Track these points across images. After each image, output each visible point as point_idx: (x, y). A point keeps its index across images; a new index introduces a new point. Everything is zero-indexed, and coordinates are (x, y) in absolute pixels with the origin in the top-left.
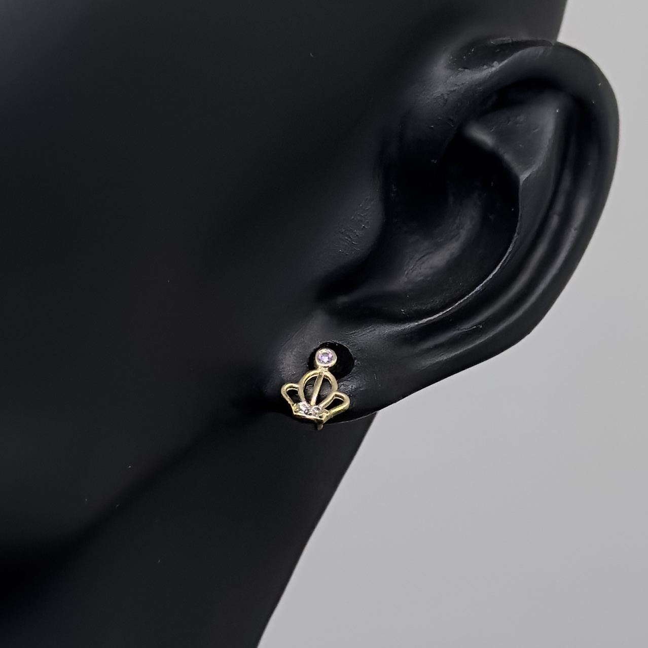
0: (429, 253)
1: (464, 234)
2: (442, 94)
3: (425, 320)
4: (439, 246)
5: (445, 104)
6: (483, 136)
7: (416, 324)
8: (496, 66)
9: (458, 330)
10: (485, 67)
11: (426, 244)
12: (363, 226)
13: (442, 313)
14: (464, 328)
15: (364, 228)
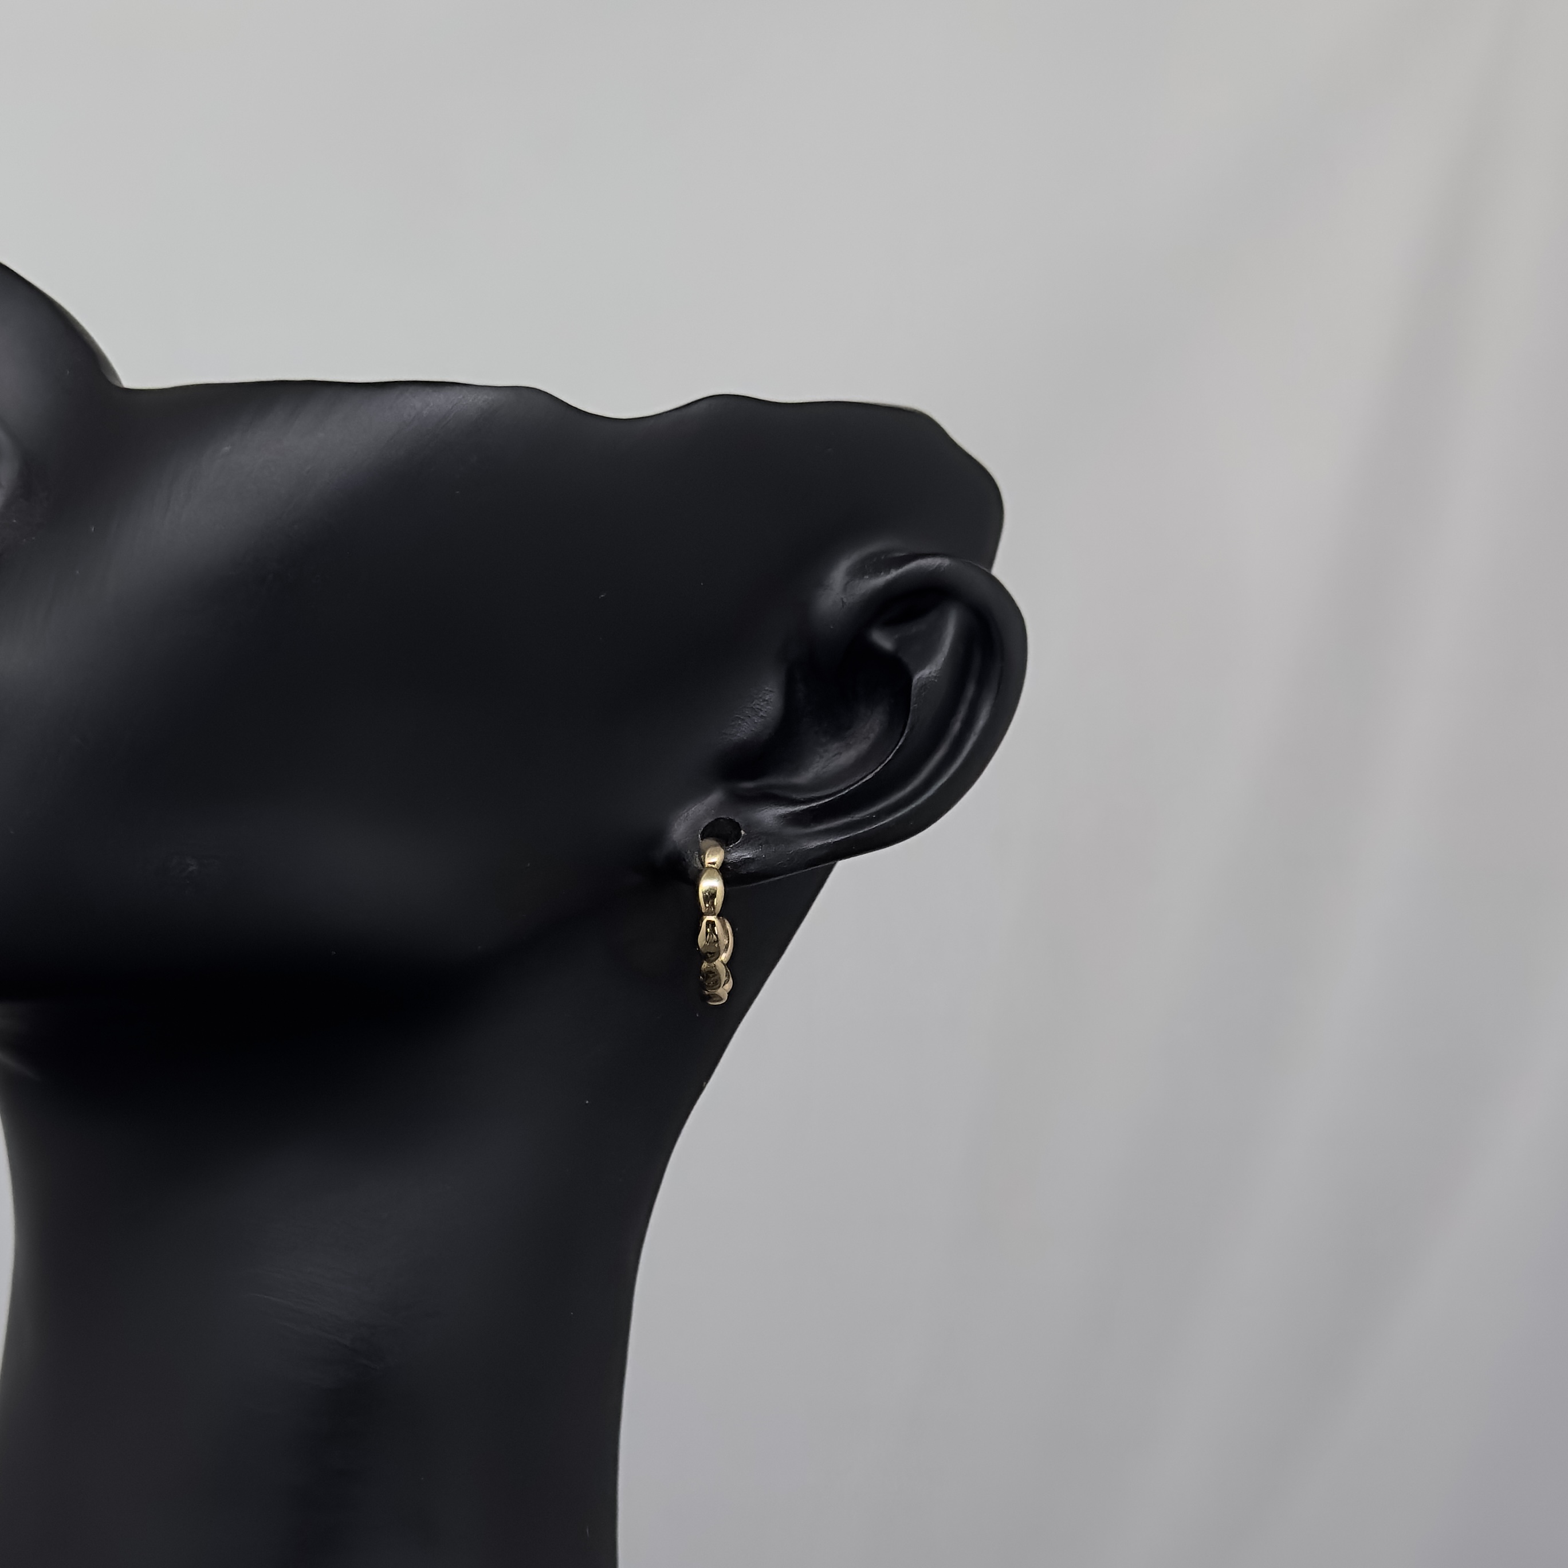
0: (840, 753)
1: (872, 736)
2: (842, 599)
3: (814, 804)
4: (848, 746)
5: (843, 606)
6: (883, 640)
7: (808, 806)
8: (894, 573)
9: (852, 818)
10: (882, 574)
11: (836, 745)
12: (761, 714)
13: (832, 798)
14: (858, 816)
15: (762, 716)
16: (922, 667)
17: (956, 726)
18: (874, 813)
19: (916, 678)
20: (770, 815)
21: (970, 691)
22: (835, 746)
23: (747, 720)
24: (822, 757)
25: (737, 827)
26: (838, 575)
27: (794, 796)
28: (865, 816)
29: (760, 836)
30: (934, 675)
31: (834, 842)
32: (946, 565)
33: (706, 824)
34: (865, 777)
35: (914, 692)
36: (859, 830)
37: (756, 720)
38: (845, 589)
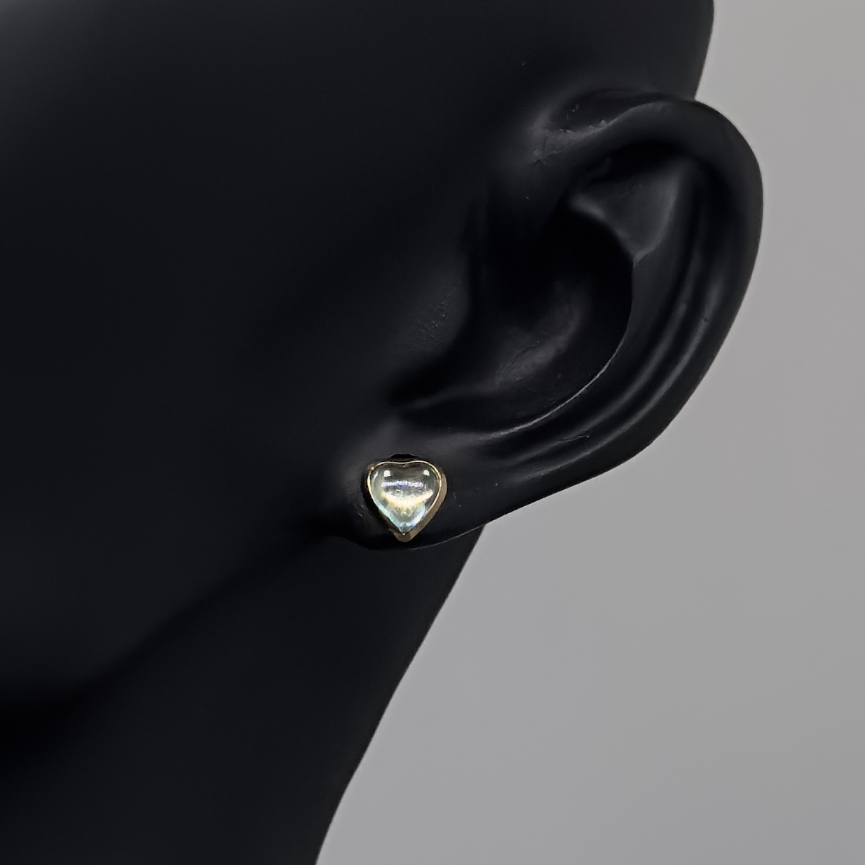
0: (533, 349)
12: (443, 316)
13: (538, 420)
14: (568, 438)
17: (682, 309)
18: (587, 432)
28: (575, 437)
34: (577, 391)
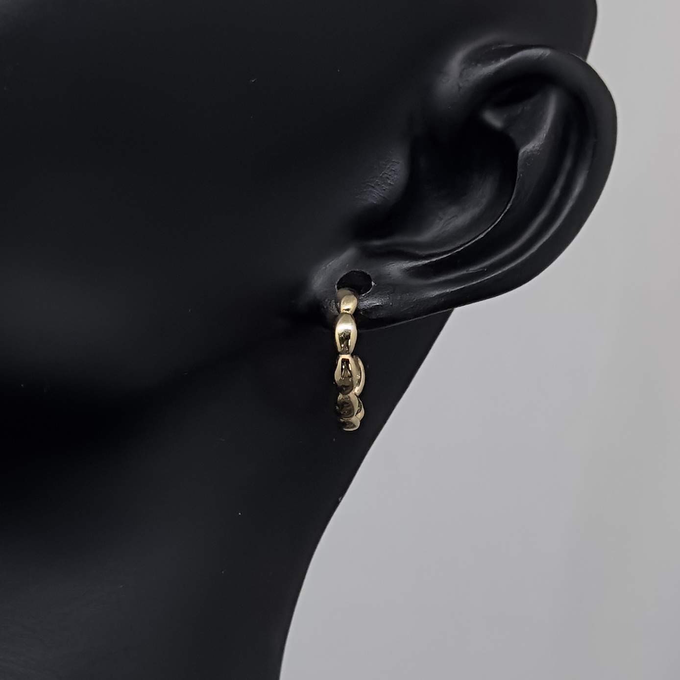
0: (456, 216)
1: (484, 201)
5: (459, 90)
7: (429, 261)
9: (467, 271)
10: (493, 62)
12: (389, 182)
13: (450, 254)
14: (472, 270)
15: (390, 184)
16: (527, 142)
18: (486, 267)
19: (522, 151)
20: (396, 268)
21: (568, 163)
22: (453, 210)
23: (377, 187)
24: (441, 219)
25: (368, 279)
26: (455, 63)
27: (417, 252)
29: (388, 287)
30: (538, 148)
31: (452, 292)
32: (547, 55)
33: (342, 276)
34: (478, 236)
35: (520, 163)
36: (473, 281)
37: (385, 187)
38: (461, 75)
